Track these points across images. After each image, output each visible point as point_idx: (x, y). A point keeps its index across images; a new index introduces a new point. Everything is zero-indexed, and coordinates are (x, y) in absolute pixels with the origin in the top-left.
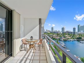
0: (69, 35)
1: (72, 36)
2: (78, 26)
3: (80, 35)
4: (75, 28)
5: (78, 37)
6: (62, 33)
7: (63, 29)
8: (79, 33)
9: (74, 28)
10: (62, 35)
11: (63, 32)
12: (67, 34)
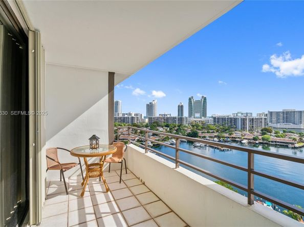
0: (167, 126)
1: (177, 130)
2: (190, 99)
3: (193, 126)
4: (182, 107)
5: (189, 131)
6: (147, 120)
7: (150, 107)
8: (192, 119)
9: (179, 106)
10: (147, 126)
11: (150, 119)
12: (163, 124)
